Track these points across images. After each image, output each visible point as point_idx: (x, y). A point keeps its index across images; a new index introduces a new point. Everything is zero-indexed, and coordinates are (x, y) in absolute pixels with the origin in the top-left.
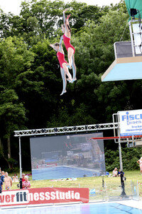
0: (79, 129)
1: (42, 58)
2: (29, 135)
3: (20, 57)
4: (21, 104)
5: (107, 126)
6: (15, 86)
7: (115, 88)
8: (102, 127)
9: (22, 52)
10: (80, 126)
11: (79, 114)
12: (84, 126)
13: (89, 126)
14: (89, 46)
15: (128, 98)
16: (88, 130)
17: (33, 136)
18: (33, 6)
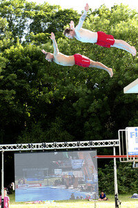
0: (71, 145)
1: (15, 65)
2: (14, 150)
5: (101, 144)
7: (95, 102)
8: (96, 144)
10: (72, 143)
12: (76, 143)
13: (81, 142)
16: (80, 147)
17: (18, 152)
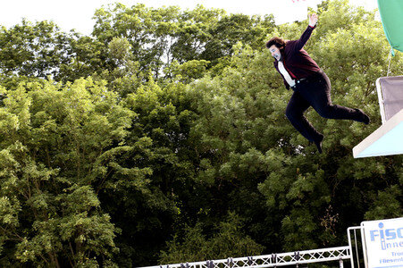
0: (260, 262)
1: (147, 121)
3: (103, 120)
4: (107, 216)
6: (93, 178)
7: (301, 179)
8: (307, 257)
9: (107, 108)
10: (261, 257)
11: (227, 234)
13: (279, 255)
14: (242, 96)
15: (328, 199)
16: (278, 264)
18: (119, 17)
